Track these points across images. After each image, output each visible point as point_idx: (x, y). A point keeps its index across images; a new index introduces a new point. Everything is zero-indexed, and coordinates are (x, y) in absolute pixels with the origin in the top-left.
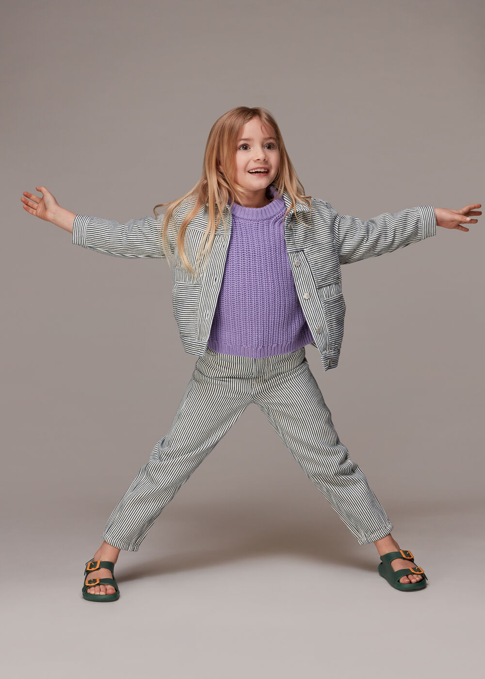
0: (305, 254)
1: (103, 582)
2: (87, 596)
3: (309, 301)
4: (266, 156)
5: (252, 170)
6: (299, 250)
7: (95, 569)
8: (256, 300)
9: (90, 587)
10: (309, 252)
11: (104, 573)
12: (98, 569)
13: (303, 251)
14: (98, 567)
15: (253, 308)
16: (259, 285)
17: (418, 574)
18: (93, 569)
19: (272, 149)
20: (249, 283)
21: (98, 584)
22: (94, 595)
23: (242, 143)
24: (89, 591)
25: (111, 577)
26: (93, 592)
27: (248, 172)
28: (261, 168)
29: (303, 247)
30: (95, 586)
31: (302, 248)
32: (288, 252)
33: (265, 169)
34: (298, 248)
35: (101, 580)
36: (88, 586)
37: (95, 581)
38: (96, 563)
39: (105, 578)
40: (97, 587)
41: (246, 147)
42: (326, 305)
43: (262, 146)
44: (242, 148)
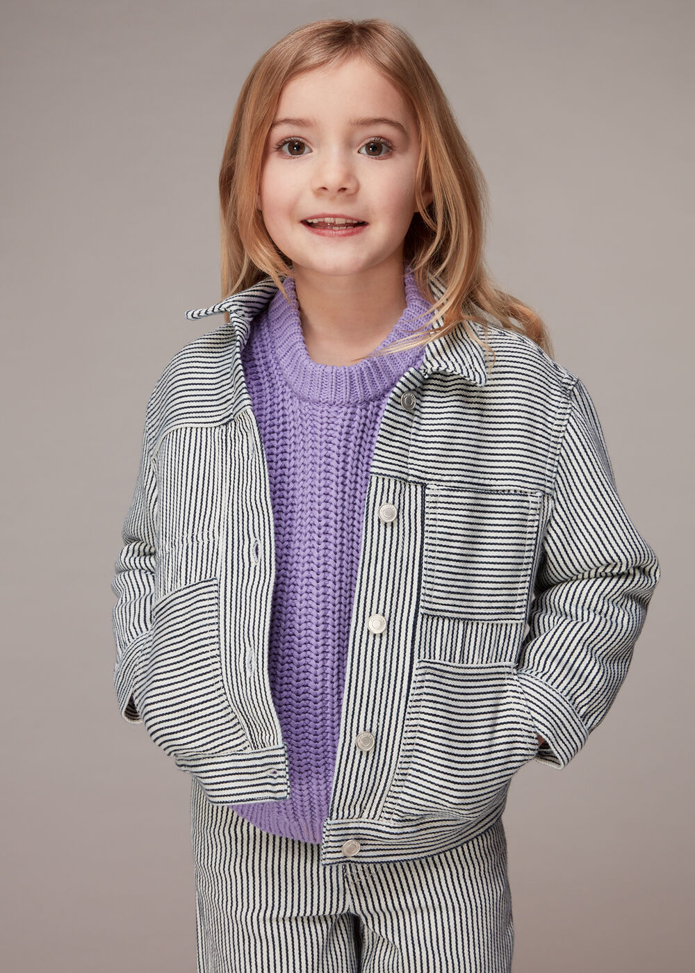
0: (427, 499)
3: (378, 640)
4: (350, 175)
5: (312, 218)
6: (410, 478)
10: (441, 499)
13: (424, 486)
19: (382, 155)
23: (281, 132)
29: (429, 476)
31: (423, 475)
32: (373, 470)
34: (411, 472)
41: (297, 147)
42: (428, 677)
43: (348, 144)
44: (286, 148)
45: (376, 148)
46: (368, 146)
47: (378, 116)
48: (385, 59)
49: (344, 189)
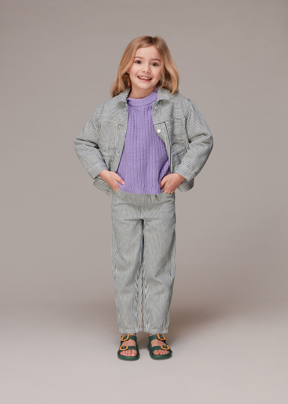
0: (166, 125)
1: (130, 348)
2: (120, 356)
4: (150, 69)
5: (140, 76)
7: (126, 340)
8: (139, 156)
9: (122, 351)
10: (169, 124)
11: (131, 343)
12: (128, 340)
14: (127, 339)
15: (138, 161)
16: (141, 147)
17: (165, 350)
18: (125, 340)
20: (136, 145)
21: (127, 349)
22: (124, 356)
23: (137, 59)
24: (121, 353)
25: (135, 346)
26: (124, 355)
27: (138, 77)
28: (145, 77)
30: (125, 350)
33: (148, 77)
35: (129, 347)
36: (121, 350)
37: (125, 347)
38: (126, 336)
39: (132, 346)
40: (126, 351)
41: (139, 62)
43: (150, 63)
44: (137, 62)
45: (155, 65)
46: (153, 64)
47: (156, 58)
48: (158, 47)
49: (148, 72)
